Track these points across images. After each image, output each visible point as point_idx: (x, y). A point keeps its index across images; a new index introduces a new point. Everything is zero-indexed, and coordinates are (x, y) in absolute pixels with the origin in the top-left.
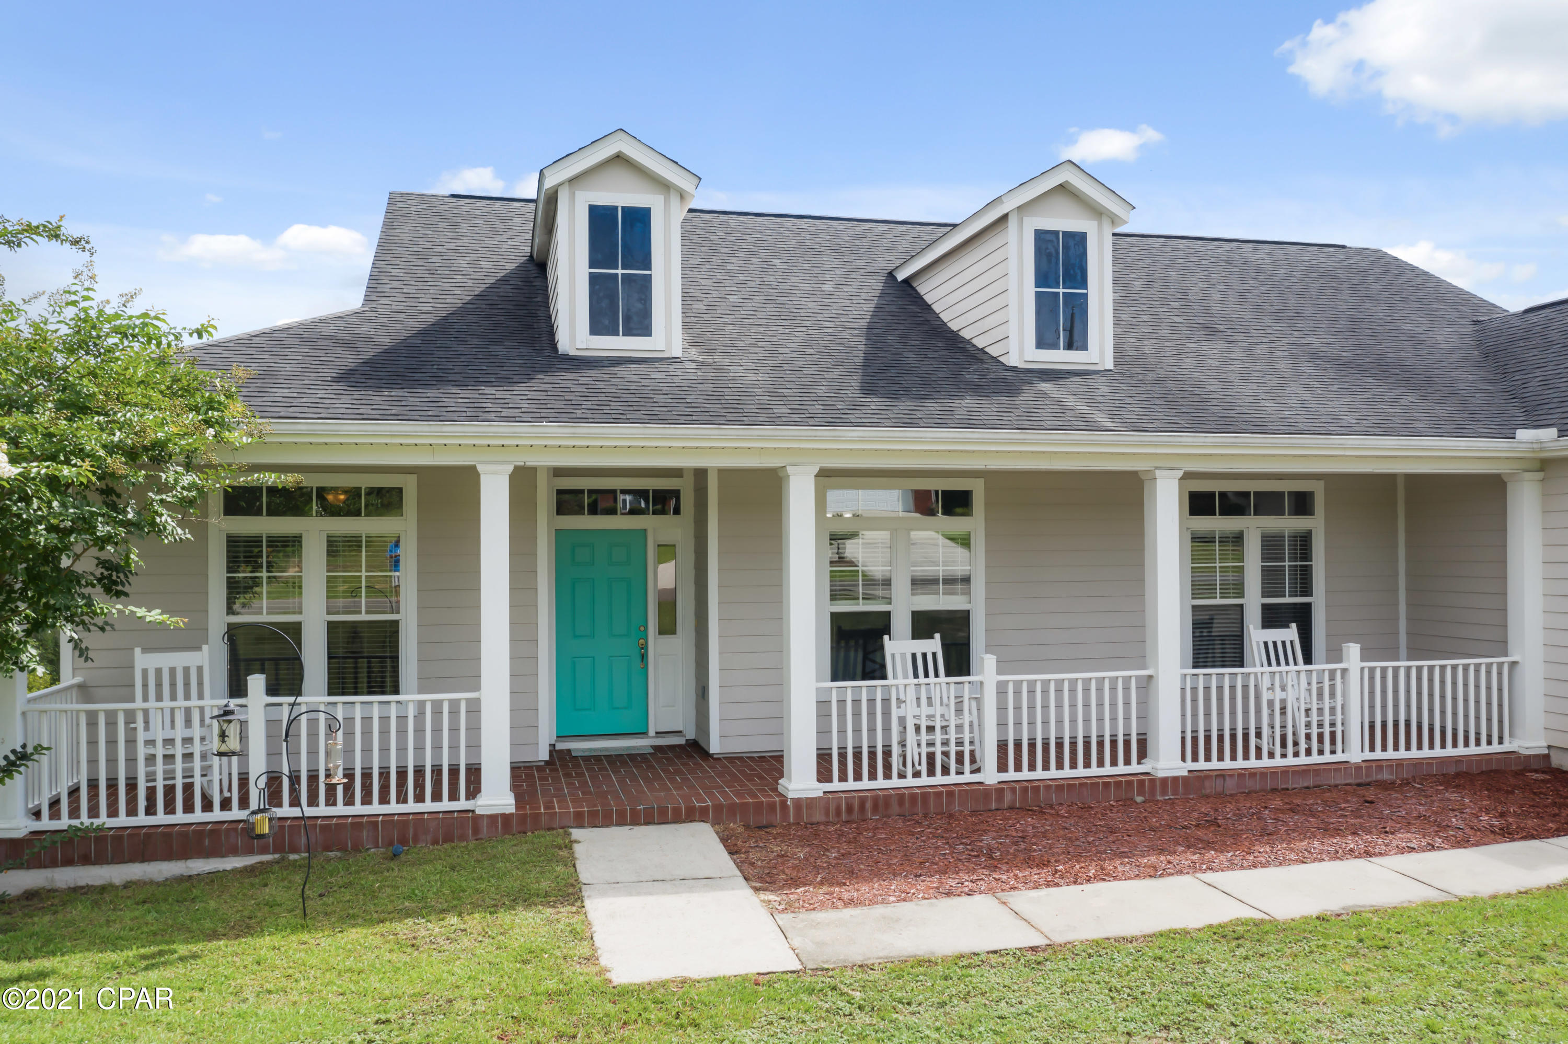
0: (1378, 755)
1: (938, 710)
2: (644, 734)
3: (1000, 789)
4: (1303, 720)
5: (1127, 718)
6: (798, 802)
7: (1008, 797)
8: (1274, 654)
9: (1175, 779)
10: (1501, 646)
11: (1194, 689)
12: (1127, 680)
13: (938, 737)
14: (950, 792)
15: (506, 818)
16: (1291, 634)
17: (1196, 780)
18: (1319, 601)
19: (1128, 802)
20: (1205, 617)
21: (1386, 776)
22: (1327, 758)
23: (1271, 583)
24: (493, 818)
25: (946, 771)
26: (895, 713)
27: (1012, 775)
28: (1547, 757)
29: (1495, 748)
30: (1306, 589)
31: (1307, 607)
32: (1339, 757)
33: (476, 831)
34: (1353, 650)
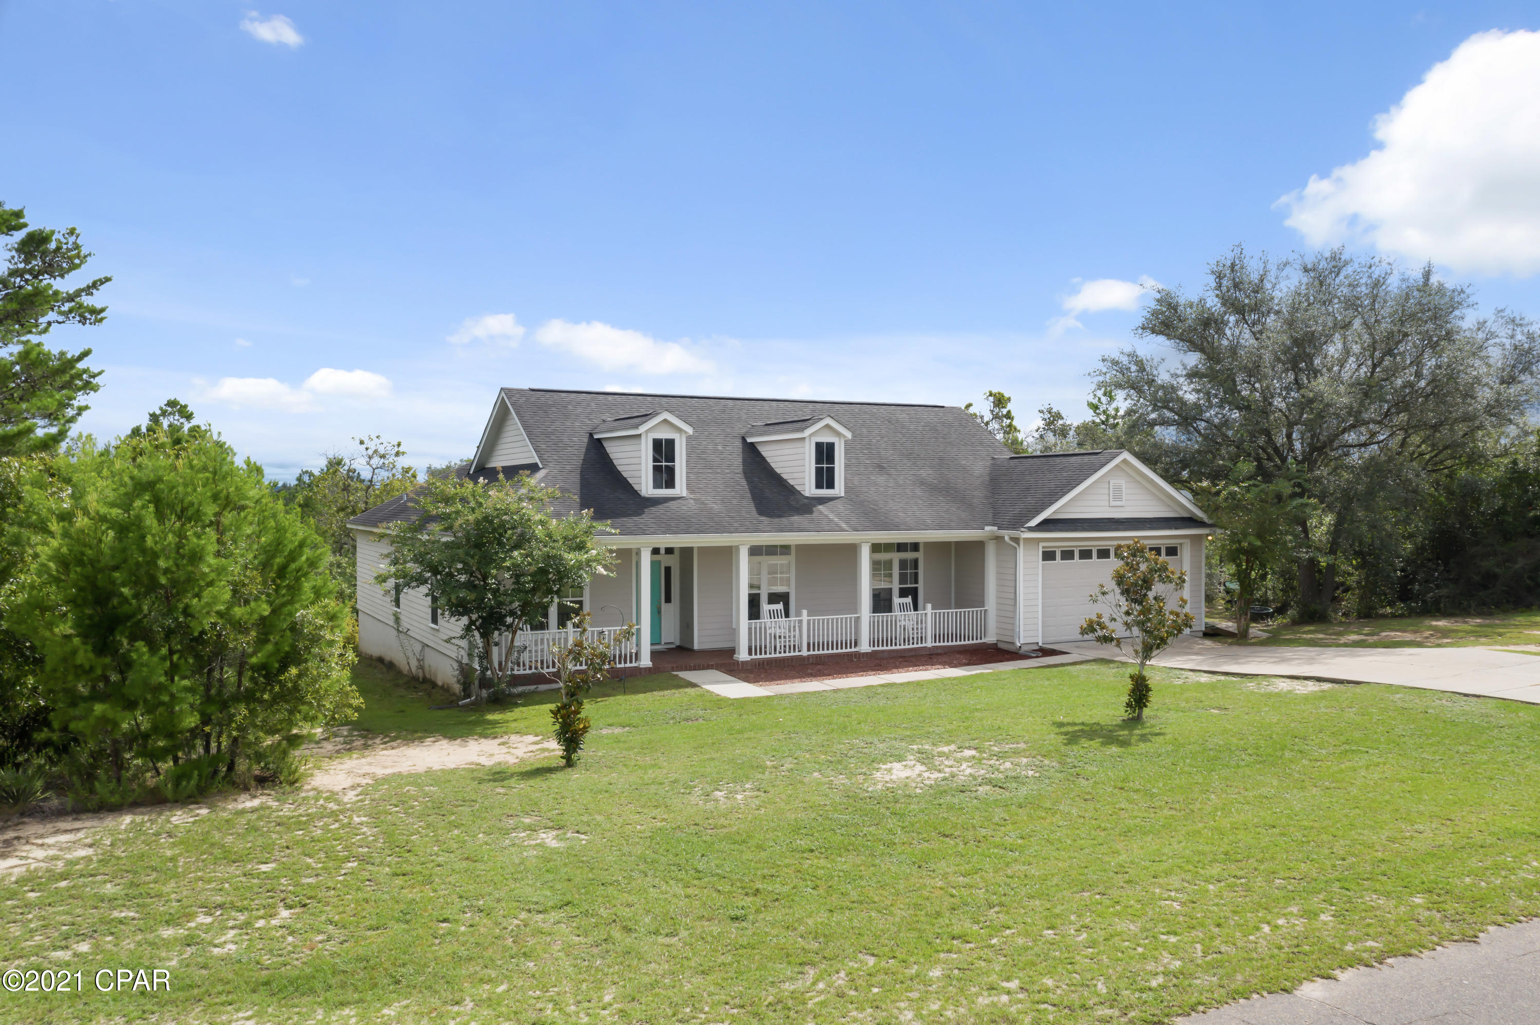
0: (937, 644)
1: (783, 630)
2: (659, 644)
3: (809, 657)
4: (911, 632)
5: (851, 633)
6: (742, 662)
7: (811, 660)
8: (903, 607)
9: (867, 653)
10: (982, 603)
11: (874, 622)
12: (851, 618)
13: (783, 639)
14: (792, 658)
15: (650, 668)
16: (909, 600)
17: (874, 653)
18: (921, 586)
19: (851, 661)
20: (877, 592)
21: (939, 651)
22: (920, 645)
23: (903, 579)
24: (646, 669)
25: (785, 652)
26: (768, 632)
27: (812, 653)
28: (996, 644)
29: (979, 641)
30: (916, 582)
31: (916, 589)
32: (924, 645)
33: (640, 673)
34: (929, 606)
